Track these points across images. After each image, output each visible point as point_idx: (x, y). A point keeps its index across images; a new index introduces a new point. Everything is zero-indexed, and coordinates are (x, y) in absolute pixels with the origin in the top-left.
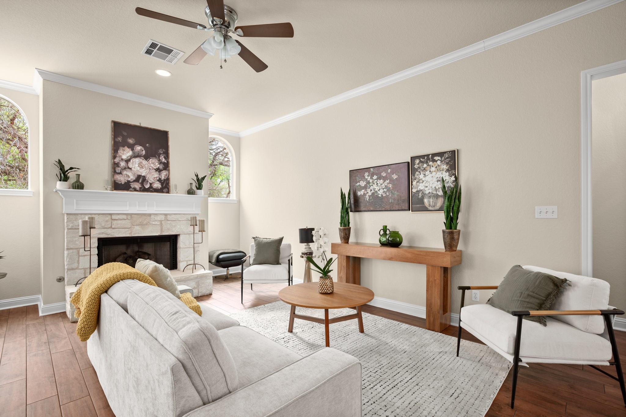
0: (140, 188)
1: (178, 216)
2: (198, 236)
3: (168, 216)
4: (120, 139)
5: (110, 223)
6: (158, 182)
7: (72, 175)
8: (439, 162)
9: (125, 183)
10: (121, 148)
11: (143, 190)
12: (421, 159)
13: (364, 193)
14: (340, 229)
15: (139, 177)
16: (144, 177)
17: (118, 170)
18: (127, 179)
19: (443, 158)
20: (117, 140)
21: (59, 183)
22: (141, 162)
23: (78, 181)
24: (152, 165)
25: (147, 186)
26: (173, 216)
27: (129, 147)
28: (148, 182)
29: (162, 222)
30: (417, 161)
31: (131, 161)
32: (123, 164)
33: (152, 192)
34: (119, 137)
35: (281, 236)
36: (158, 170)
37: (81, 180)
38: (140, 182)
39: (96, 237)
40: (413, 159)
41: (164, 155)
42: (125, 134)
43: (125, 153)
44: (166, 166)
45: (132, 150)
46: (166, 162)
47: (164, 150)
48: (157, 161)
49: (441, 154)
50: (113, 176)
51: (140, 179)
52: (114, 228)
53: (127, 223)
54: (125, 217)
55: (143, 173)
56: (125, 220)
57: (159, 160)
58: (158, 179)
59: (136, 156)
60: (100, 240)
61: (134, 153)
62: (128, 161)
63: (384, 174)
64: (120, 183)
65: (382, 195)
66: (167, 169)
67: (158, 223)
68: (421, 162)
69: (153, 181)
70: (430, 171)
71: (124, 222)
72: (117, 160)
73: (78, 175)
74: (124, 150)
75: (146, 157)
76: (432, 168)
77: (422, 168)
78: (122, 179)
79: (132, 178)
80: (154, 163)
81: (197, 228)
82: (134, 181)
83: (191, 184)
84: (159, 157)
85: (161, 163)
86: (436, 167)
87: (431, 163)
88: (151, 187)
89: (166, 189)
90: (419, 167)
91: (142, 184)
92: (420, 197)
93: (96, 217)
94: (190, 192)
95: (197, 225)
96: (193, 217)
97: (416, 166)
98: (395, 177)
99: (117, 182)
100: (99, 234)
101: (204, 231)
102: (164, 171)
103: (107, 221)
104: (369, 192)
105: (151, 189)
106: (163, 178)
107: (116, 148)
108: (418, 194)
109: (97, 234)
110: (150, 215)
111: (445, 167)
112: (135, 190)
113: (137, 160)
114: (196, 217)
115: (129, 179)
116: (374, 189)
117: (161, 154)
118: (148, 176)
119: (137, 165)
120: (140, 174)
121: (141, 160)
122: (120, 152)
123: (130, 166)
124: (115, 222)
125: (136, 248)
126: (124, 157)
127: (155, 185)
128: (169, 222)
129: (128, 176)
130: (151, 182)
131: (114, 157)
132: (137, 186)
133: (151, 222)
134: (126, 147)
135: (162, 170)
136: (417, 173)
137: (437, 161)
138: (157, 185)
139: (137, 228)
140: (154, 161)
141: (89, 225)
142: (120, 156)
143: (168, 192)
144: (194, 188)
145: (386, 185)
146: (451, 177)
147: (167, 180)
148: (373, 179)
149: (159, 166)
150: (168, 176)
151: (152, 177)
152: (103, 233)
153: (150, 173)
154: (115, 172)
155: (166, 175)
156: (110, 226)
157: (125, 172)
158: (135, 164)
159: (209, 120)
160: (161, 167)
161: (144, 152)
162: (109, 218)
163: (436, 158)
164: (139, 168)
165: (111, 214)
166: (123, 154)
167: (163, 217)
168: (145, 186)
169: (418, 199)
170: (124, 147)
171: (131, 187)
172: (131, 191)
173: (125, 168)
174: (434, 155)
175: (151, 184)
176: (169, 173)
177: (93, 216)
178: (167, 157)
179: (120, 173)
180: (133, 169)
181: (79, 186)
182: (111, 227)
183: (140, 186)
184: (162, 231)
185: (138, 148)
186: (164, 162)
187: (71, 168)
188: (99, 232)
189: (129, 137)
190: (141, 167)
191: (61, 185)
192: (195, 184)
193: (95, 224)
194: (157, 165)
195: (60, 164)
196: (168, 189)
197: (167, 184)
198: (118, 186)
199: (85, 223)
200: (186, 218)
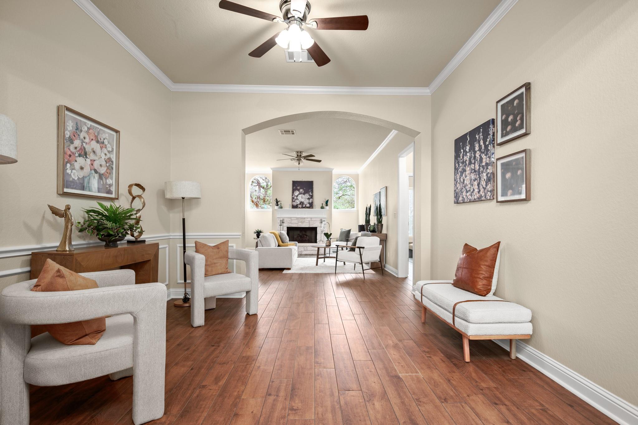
1: (316, 219)
3: (312, 219)
4: (295, 188)
7: (279, 203)
10: (295, 191)
11: (303, 207)
15: (301, 202)
16: (303, 202)
20: (294, 188)
22: (302, 196)
23: (281, 206)
24: (306, 197)
25: (304, 206)
26: (314, 218)
27: (298, 190)
29: (310, 221)
32: (295, 198)
35: (350, 229)
36: (309, 199)
42: (296, 185)
43: (297, 193)
44: (312, 197)
45: (299, 191)
47: (311, 190)
50: (292, 203)
51: (302, 203)
53: (296, 221)
54: (296, 219)
55: (303, 200)
57: (309, 194)
58: (308, 202)
59: (300, 194)
60: (288, 228)
61: (299, 193)
62: (297, 196)
67: (308, 222)
72: (293, 196)
73: (281, 203)
74: (296, 192)
75: (304, 194)
78: (295, 204)
79: (299, 203)
80: (307, 196)
82: (299, 204)
83: (322, 204)
84: (309, 193)
85: (310, 195)
88: (306, 206)
91: (302, 205)
93: (285, 219)
94: (322, 208)
99: (293, 205)
102: (311, 199)
103: (290, 221)
105: (306, 207)
106: (310, 202)
107: (293, 191)
109: (286, 225)
110: (305, 218)
112: (300, 208)
113: (300, 195)
114: (322, 219)
115: (297, 204)
120: (301, 201)
122: (295, 193)
123: (298, 198)
124: (292, 221)
125: (304, 233)
126: (296, 195)
128: (313, 221)
129: (297, 202)
131: (293, 195)
132: (300, 206)
133: (305, 221)
138: (308, 205)
139: (300, 223)
141: (282, 222)
143: (312, 208)
144: (324, 205)
147: (312, 203)
150: (313, 201)
151: (306, 202)
153: (305, 200)
154: (293, 201)
157: (296, 201)
158: (300, 197)
160: (310, 197)
161: (303, 191)
162: (290, 219)
164: (301, 199)
165: (291, 218)
167: (310, 219)
170: (296, 190)
172: (298, 208)
175: (305, 205)
176: (313, 199)
178: (312, 193)
179: (295, 201)
181: (281, 208)
182: (291, 223)
184: (309, 225)
185: (301, 190)
187: (279, 201)
188: (287, 224)
189: (298, 186)
190: (303, 198)
191: (276, 207)
192: (324, 204)
193: (285, 221)
194: (308, 197)
195: (276, 199)
196: (312, 207)
197: (312, 204)
198: (294, 207)
199: (281, 220)
200: (319, 219)
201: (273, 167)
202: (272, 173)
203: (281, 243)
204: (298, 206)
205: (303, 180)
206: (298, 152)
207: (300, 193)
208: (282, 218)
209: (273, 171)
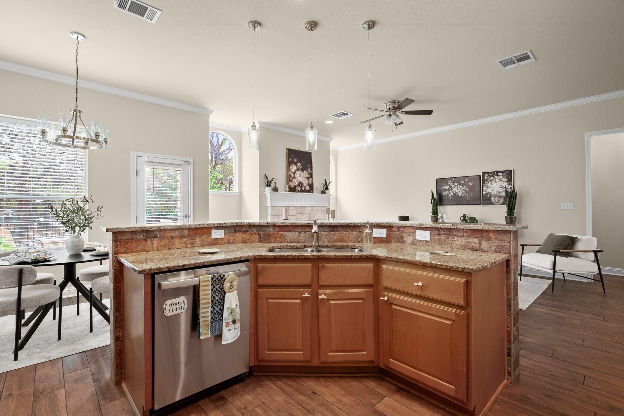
0: (300, 190)
4: (290, 160)
6: (308, 186)
8: (501, 177)
9: (294, 187)
11: (302, 191)
12: (489, 174)
13: (448, 194)
14: (431, 216)
16: (302, 183)
17: (291, 179)
18: (294, 184)
19: (504, 174)
21: (267, 188)
22: (300, 174)
23: (275, 187)
24: (305, 175)
25: (303, 189)
26: (316, 208)
27: (294, 165)
28: (303, 186)
29: (310, 211)
30: (486, 175)
31: (296, 173)
32: (292, 175)
33: (306, 192)
34: (290, 158)
36: (308, 178)
37: (277, 186)
38: (300, 186)
40: (484, 174)
42: (293, 156)
43: (293, 168)
44: (311, 175)
45: (296, 166)
46: (311, 172)
47: (310, 165)
48: (307, 172)
49: (503, 172)
50: (288, 183)
51: (300, 184)
52: (290, 215)
56: (294, 210)
57: (308, 172)
58: (308, 183)
59: (298, 170)
61: (297, 168)
62: (294, 173)
63: (462, 182)
64: (292, 187)
65: (461, 195)
66: (312, 177)
68: (489, 175)
69: (306, 185)
70: (495, 182)
72: (290, 173)
73: (276, 183)
75: (302, 170)
76: (496, 179)
77: (490, 180)
78: (292, 184)
79: (297, 184)
80: (305, 174)
81: (330, 215)
82: (298, 186)
83: (323, 187)
84: (308, 169)
85: (309, 173)
86: (500, 179)
87: (496, 177)
88: (305, 189)
89: (312, 190)
90: (488, 179)
92: (488, 197)
94: (323, 192)
96: (328, 209)
97: (486, 178)
98: (470, 184)
99: (290, 186)
101: (335, 218)
102: (310, 179)
104: (452, 193)
106: (310, 183)
107: (289, 164)
108: (487, 195)
110: (305, 207)
111: (505, 179)
113: (298, 172)
114: (330, 209)
115: (296, 185)
116: (455, 191)
117: (309, 167)
119: (298, 176)
120: (300, 181)
121: (300, 172)
122: (291, 167)
123: (296, 176)
126: (293, 171)
128: (313, 212)
129: (295, 183)
131: (288, 171)
132: (299, 188)
133: (305, 212)
134: (293, 164)
135: (310, 178)
136: (486, 182)
137: (500, 175)
138: (308, 188)
140: (305, 172)
142: (291, 170)
143: (313, 192)
144: (324, 189)
145: (464, 189)
146: (509, 185)
147: (312, 184)
148: (454, 185)
149: (308, 175)
150: (313, 182)
151: (305, 182)
153: (304, 180)
154: (289, 180)
155: (311, 181)
157: (293, 180)
159: (330, 143)
161: (301, 166)
163: (499, 174)
164: (299, 177)
165: (288, 207)
166: (292, 169)
167: (310, 209)
169: (487, 198)
170: (292, 164)
171: (296, 190)
172: (297, 192)
173: (294, 178)
174: (498, 172)
175: (305, 187)
176: (313, 179)
178: (311, 170)
179: (292, 181)
180: (297, 178)
181: (276, 189)
185: (299, 164)
186: (310, 173)
189: (295, 158)
190: (301, 177)
191: (267, 190)
197: (312, 187)
198: (292, 190)
205: (299, 150)
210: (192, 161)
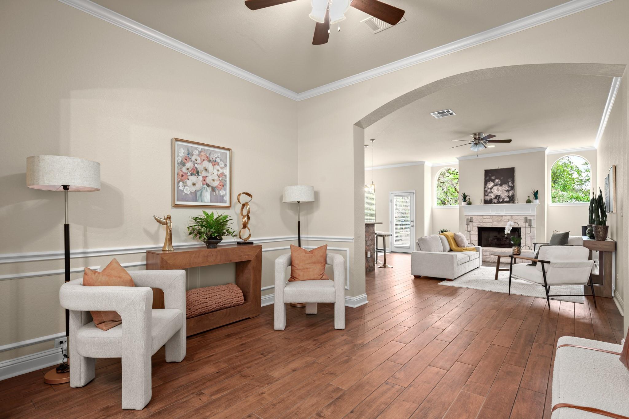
0: (497, 202)
1: (519, 217)
2: (529, 229)
3: (513, 217)
4: (488, 178)
5: (482, 220)
6: (507, 198)
7: (467, 198)
9: (490, 200)
10: (488, 183)
11: (499, 202)
15: (497, 196)
16: (500, 196)
17: (487, 194)
18: (490, 198)
20: (486, 179)
21: (463, 202)
23: (469, 201)
24: (504, 189)
25: (501, 200)
26: (516, 216)
27: (492, 181)
28: (501, 198)
29: (510, 220)
31: (493, 188)
32: (489, 190)
33: (503, 203)
34: (487, 177)
35: (568, 231)
36: (508, 191)
37: (471, 201)
38: (497, 198)
39: (476, 226)
41: (512, 182)
42: (490, 175)
43: (491, 185)
44: (513, 188)
45: (494, 182)
46: (512, 185)
47: (511, 179)
48: (507, 186)
50: (484, 197)
51: (498, 197)
52: (485, 222)
53: (490, 220)
54: (489, 217)
57: (509, 185)
58: (507, 196)
60: (479, 228)
61: (494, 184)
62: (491, 189)
64: (487, 200)
66: (513, 189)
69: (504, 197)
71: (488, 219)
72: (486, 189)
73: (469, 199)
74: (489, 183)
75: (501, 185)
78: (488, 198)
79: (493, 197)
80: (505, 187)
81: (527, 224)
82: (494, 198)
83: (529, 197)
84: (508, 183)
85: (509, 186)
88: (503, 201)
89: (512, 201)
91: (498, 199)
93: (474, 218)
94: (529, 202)
95: (527, 222)
96: (525, 217)
100: (478, 225)
101: (531, 226)
103: (481, 219)
105: (503, 202)
106: (510, 194)
107: (486, 182)
110: (502, 216)
112: (495, 203)
113: (496, 187)
114: (527, 217)
115: (492, 198)
117: (509, 181)
118: (502, 195)
119: (496, 190)
120: (497, 194)
121: (498, 187)
122: (488, 184)
124: (485, 219)
126: (490, 187)
127: (505, 200)
128: (513, 220)
129: (491, 196)
130: (503, 198)
131: (485, 188)
132: (496, 201)
133: (503, 220)
134: (491, 182)
135: (510, 191)
138: (507, 199)
139: (495, 223)
141: (471, 221)
142: (488, 187)
143: (513, 203)
147: (513, 196)
149: (508, 188)
150: (514, 194)
151: (504, 195)
152: (479, 225)
153: (503, 193)
154: (485, 195)
155: (512, 193)
156: (482, 221)
157: (490, 195)
160: (509, 189)
161: (500, 182)
162: (481, 217)
164: (497, 191)
165: (483, 216)
166: (489, 185)
167: (510, 217)
168: (500, 200)
170: (489, 181)
171: (492, 202)
172: (492, 204)
173: (490, 192)
175: (503, 199)
176: (514, 192)
177: (472, 217)
178: (513, 182)
179: (488, 195)
180: (494, 192)
181: (470, 203)
183: (497, 201)
185: (497, 181)
186: (511, 186)
187: (467, 196)
188: (477, 224)
189: (492, 176)
190: (500, 191)
191: (464, 204)
192: (532, 196)
193: (474, 220)
194: (507, 188)
195: (464, 194)
196: (513, 201)
197: (513, 198)
198: (486, 202)
199: (467, 219)
200: (523, 218)
201: (458, 156)
202: (458, 163)
203: (454, 247)
204: (493, 201)
205: (500, 168)
206: (475, 134)
207: (496, 185)
208: (470, 217)
209: (459, 161)
210: (415, 192)
